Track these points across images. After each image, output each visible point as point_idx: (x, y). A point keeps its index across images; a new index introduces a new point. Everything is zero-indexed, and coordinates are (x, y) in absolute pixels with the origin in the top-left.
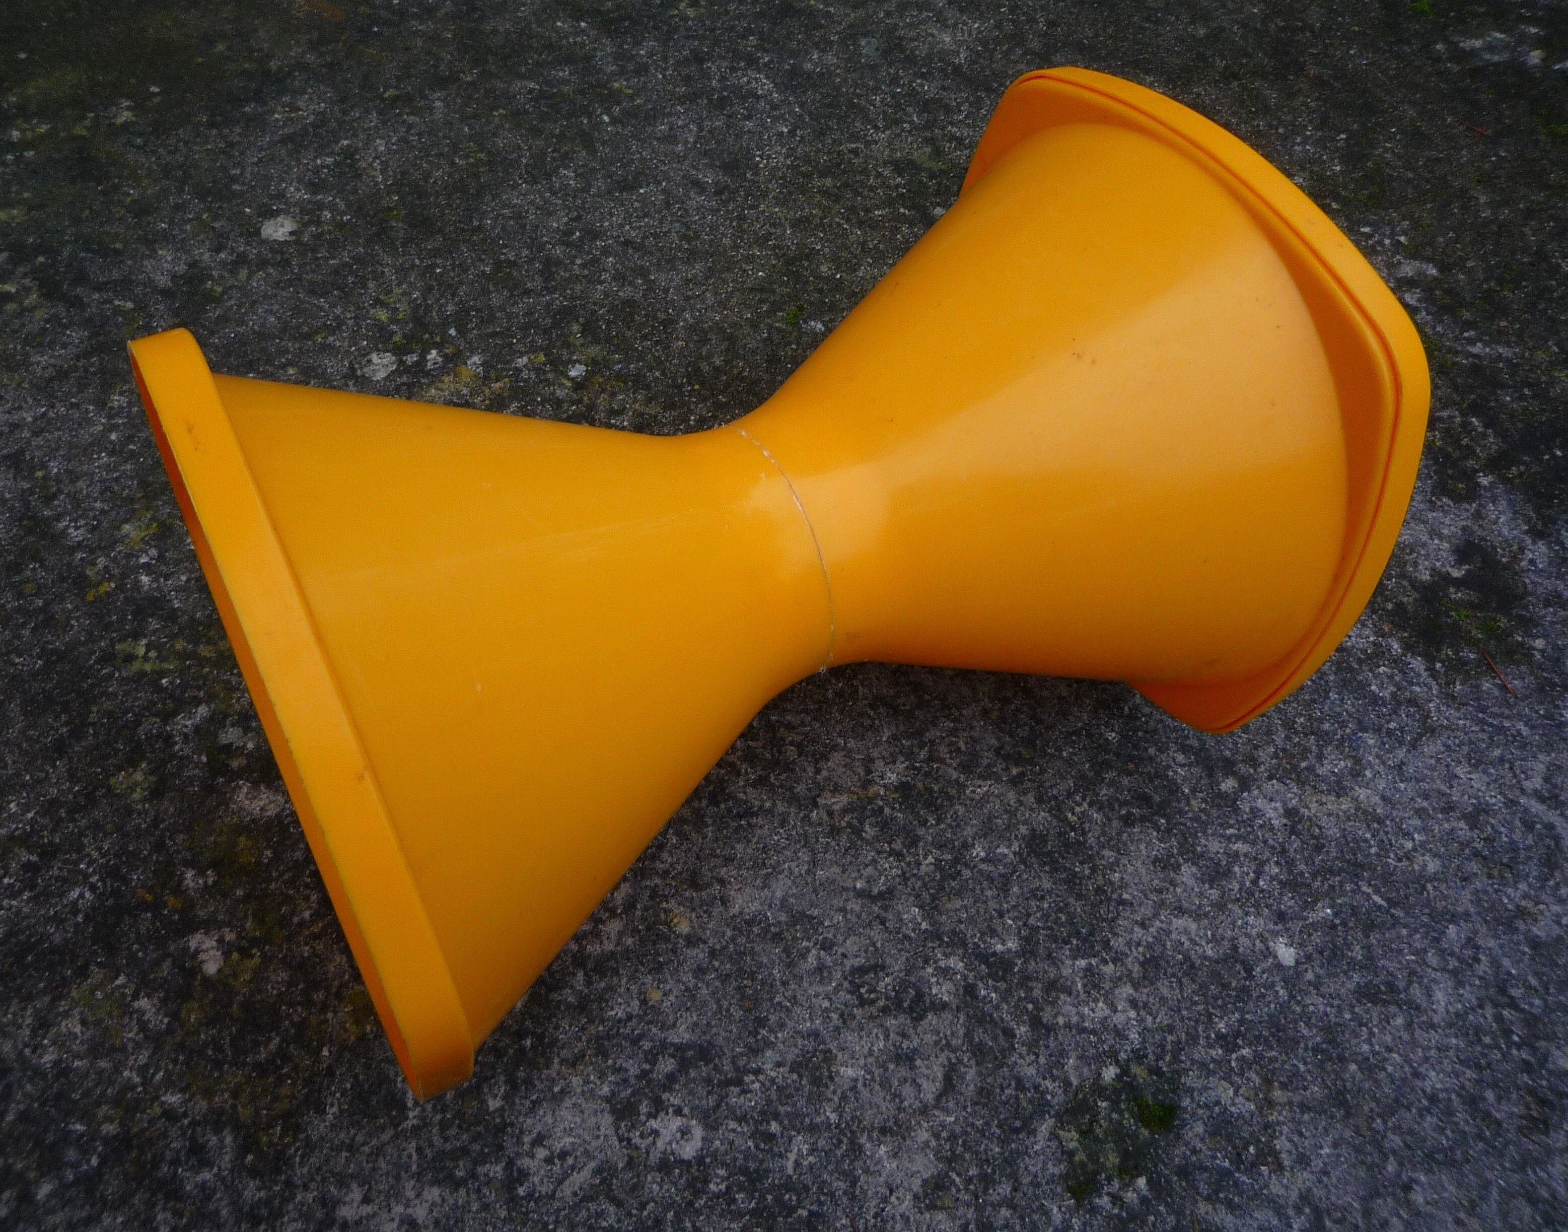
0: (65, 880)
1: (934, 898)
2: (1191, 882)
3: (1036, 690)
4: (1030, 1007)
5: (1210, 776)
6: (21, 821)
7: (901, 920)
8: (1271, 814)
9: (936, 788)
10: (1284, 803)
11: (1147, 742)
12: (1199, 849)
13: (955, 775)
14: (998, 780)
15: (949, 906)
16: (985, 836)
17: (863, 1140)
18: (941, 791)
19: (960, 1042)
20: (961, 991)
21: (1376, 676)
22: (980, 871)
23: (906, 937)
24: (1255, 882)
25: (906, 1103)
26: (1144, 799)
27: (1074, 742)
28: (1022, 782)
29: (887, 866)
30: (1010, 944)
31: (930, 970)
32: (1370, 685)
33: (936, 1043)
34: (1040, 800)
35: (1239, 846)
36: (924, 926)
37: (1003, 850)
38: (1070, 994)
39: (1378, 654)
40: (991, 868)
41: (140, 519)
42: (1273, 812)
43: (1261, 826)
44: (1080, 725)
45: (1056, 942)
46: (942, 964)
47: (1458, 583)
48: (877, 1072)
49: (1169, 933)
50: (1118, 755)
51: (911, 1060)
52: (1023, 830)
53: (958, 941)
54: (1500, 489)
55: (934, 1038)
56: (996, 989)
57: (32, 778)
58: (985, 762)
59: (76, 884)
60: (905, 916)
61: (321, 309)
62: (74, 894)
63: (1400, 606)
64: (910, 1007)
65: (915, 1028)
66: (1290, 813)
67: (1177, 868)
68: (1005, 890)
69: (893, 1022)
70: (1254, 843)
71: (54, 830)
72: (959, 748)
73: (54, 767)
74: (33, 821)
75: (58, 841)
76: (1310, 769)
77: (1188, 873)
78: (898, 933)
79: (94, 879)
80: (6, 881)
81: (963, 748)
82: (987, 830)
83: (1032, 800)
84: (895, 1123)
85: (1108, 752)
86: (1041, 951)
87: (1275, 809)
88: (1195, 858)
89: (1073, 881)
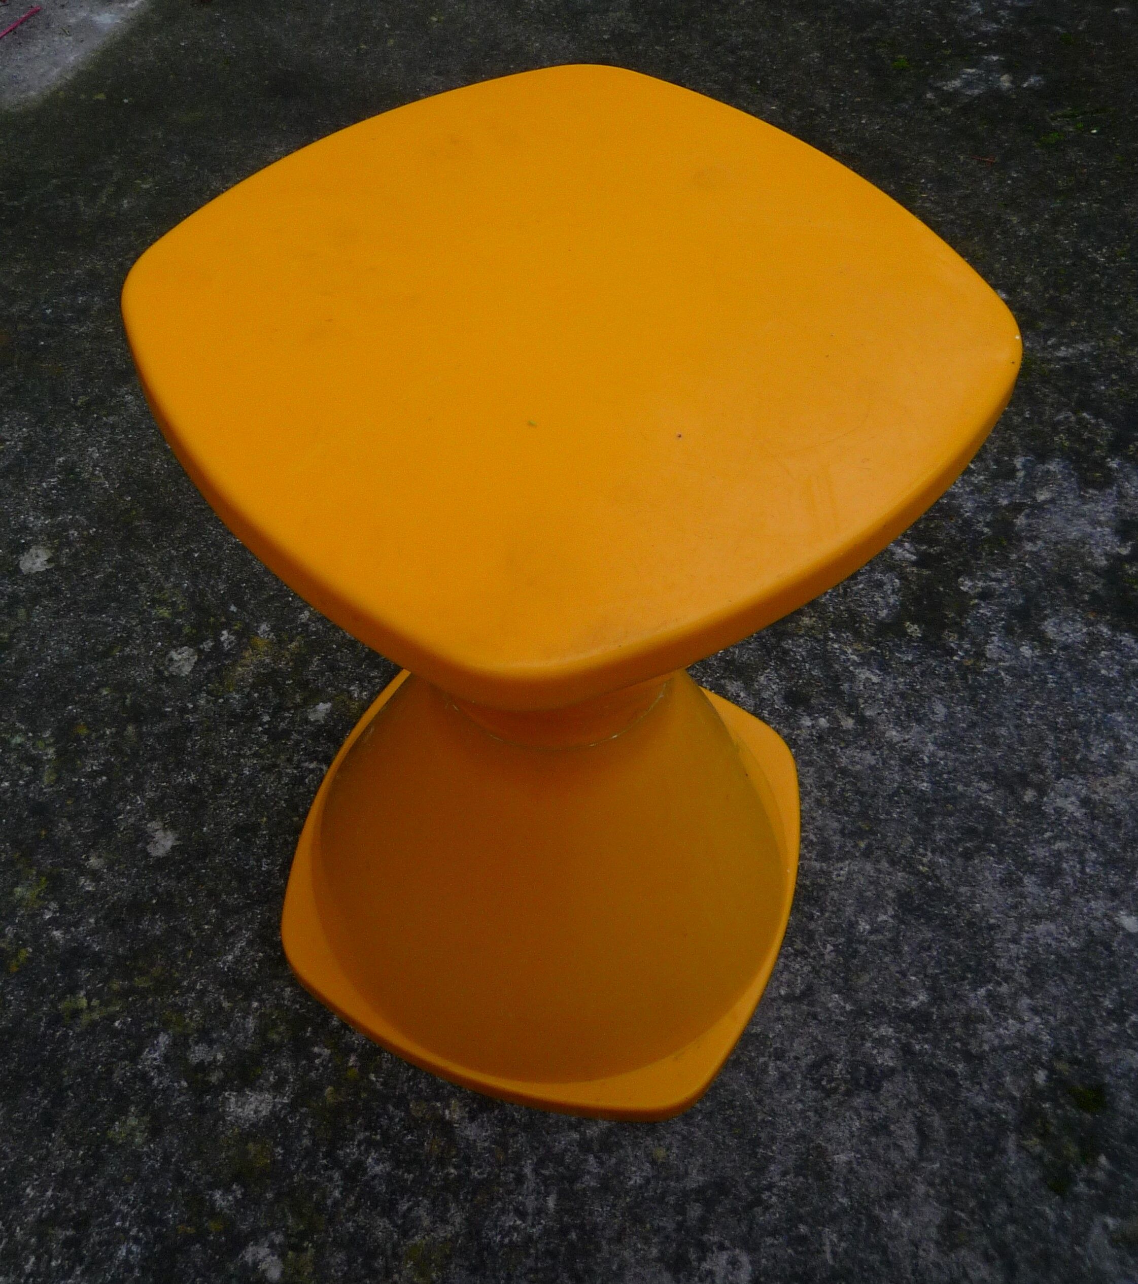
0: (108, 1243)
1: (846, 980)
2: (1035, 890)
3: (850, 767)
4: (958, 1045)
5: (1012, 793)
6: (43, 1202)
7: (828, 1009)
8: (1071, 809)
9: (808, 883)
10: (1077, 795)
11: (953, 781)
12: (1030, 859)
13: (817, 865)
14: (853, 857)
15: (860, 982)
16: (863, 910)
17: (877, 1211)
18: (813, 884)
19: (917, 1097)
20: (901, 1053)
21: (1101, 660)
22: (873, 943)
23: (839, 1023)
24: (1082, 871)
25: (897, 1166)
26: (971, 832)
27: (897, 802)
28: (872, 853)
29: (797, 966)
30: (921, 998)
31: (869, 1044)
32: (1099, 671)
33: (900, 1105)
34: (893, 863)
35: (1059, 845)
36: (848, 1007)
37: (882, 918)
38: (984, 1022)
39: (1094, 642)
40: (881, 937)
41: (27, 879)
42: (1071, 806)
43: (1068, 822)
44: (896, 785)
45: (955, 982)
46: (876, 1035)
47: (1130, 559)
48: (864, 1149)
49: (1036, 940)
50: (936, 801)
51: (886, 1127)
52: (891, 894)
53: (880, 1011)
54: (1128, 467)
55: (896, 1101)
56: (926, 1041)
57: (35, 1158)
58: (837, 845)
59: (120, 1243)
60: (830, 1005)
61: (107, 624)
62: (122, 1252)
63: (1094, 593)
64: (867, 1082)
65: (878, 1099)
66: (1085, 802)
67: (1020, 881)
68: (898, 952)
69: (859, 1101)
70: (1068, 838)
71: (77, 1201)
72: (811, 841)
73: (51, 1140)
74: (54, 1199)
75: (85, 1208)
76: (1084, 759)
77: (1030, 883)
78: (830, 1021)
79: (134, 1231)
80: (54, 1264)
81: (815, 840)
82: (863, 905)
83: (887, 865)
84: (896, 1186)
85: (927, 802)
86: (948, 995)
87: (1072, 803)
88: (1031, 868)
89: (946, 924)
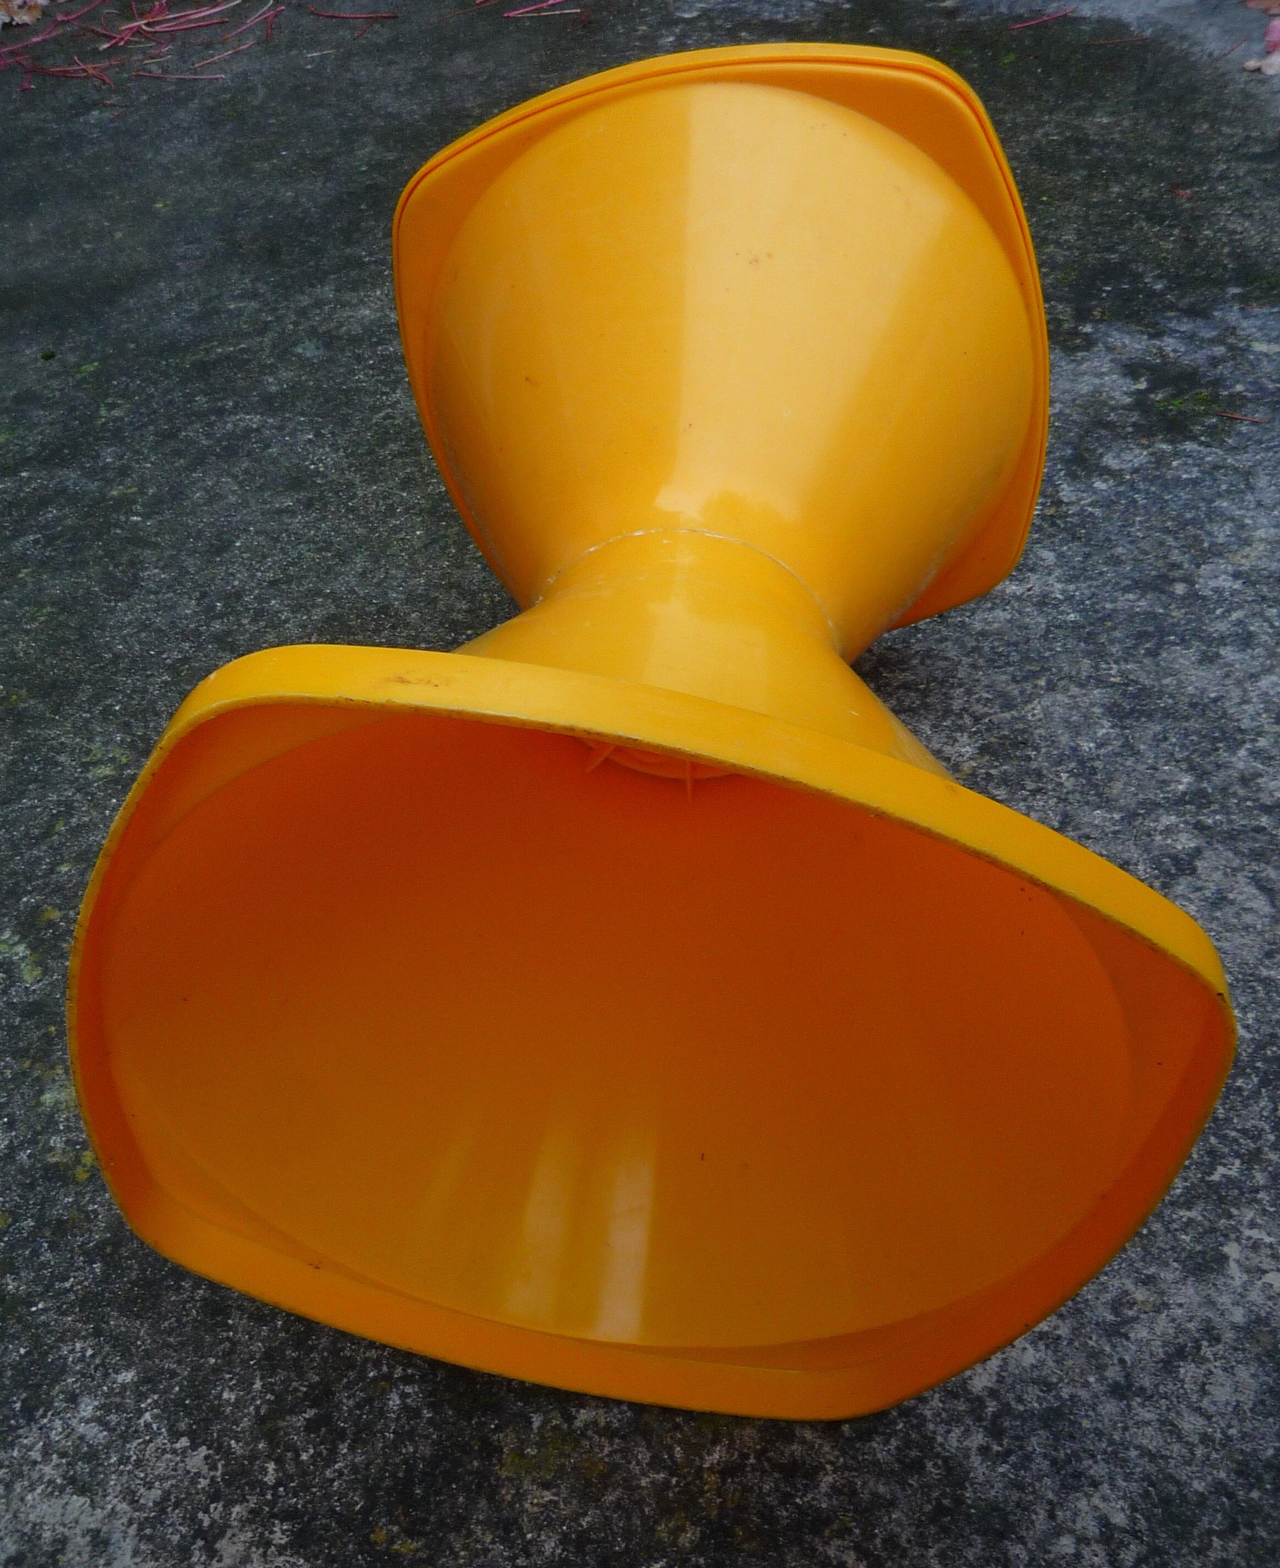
0: (369, 1401)
1: (1099, 795)
2: (1238, 656)
3: (988, 628)
4: (1249, 803)
5: (1163, 592)
6: (253, 1399)
7: (1097, 826)
8: (1228, 584)
9: (1007, 733)
10: (1226, 573)
11: (1097, 603)
12: (1215, 635)
13: (1007, 715)
14: (1040, 696)
15: (1115, 791)
16: (1078, 734)
17: (1265, 973)
18: (1013, 732)
19: (1238, 861)
20: (1196, 832)
21: (1177, 468)
22: (1105, 755)
23: (1115, 833)
24: (1272, 626)
25: (1259, 927)
26: (1142, 636)
27: (1054, 638)
28: (1055, 685)
29: (1041, 803)
30: (1185, 780)
31: (1158, 838)
32: (1180, 477)
33: (1225, 874)
34: (1081, 686)
35: (1235, 616)
36: (1117, 816)
37: (1101, 732)
38: (1261, 776)
39: (1160, 460)
40: (1110, 748)
41: (54, 1081)
42: (1225, 582)
43: (1232, 595)
44: (1043, 626)
45: (1210, 755)
46: (1160, 828)
47: (1150, 390)
48: (1214, 925)
49: (1267, 694)
50: (1091, 624)
51: (1225, 898)
52: (1097, 710)
53: (1152, 807)
54: (1102, 327)
55: (1220, 873)
56: (1215, 812)
57: (217, 1357)
58: (1016, 692)
59: (384, 1392)
60: (1096, 822)
62: (394, 1401)
63: (1134, 425)
64: (1178, 869)
65: (1199, 878)
66: (1236, 575)
67: (1218, 655)
68: (1136, 753)
69: (1181, 888)
70: (1240, 607)
71: (301, 1376)
72: (987, 699)
73: (230, 1328)
74: (267, 1388)
75: (317, 1379)
76: (1213, 544)
77: (1228, 653)
78: (1106, 835)
79: (399, 1372)
80: (304, 1457)
81: (990, 697)
82: (1076, 731)
83: (1077, 689)
84: (1269, 944)
85: (1084, 627)
86: (1209, 767)
87: (1225, 580)
88: (1222, 641)
89: (1168, 713)
